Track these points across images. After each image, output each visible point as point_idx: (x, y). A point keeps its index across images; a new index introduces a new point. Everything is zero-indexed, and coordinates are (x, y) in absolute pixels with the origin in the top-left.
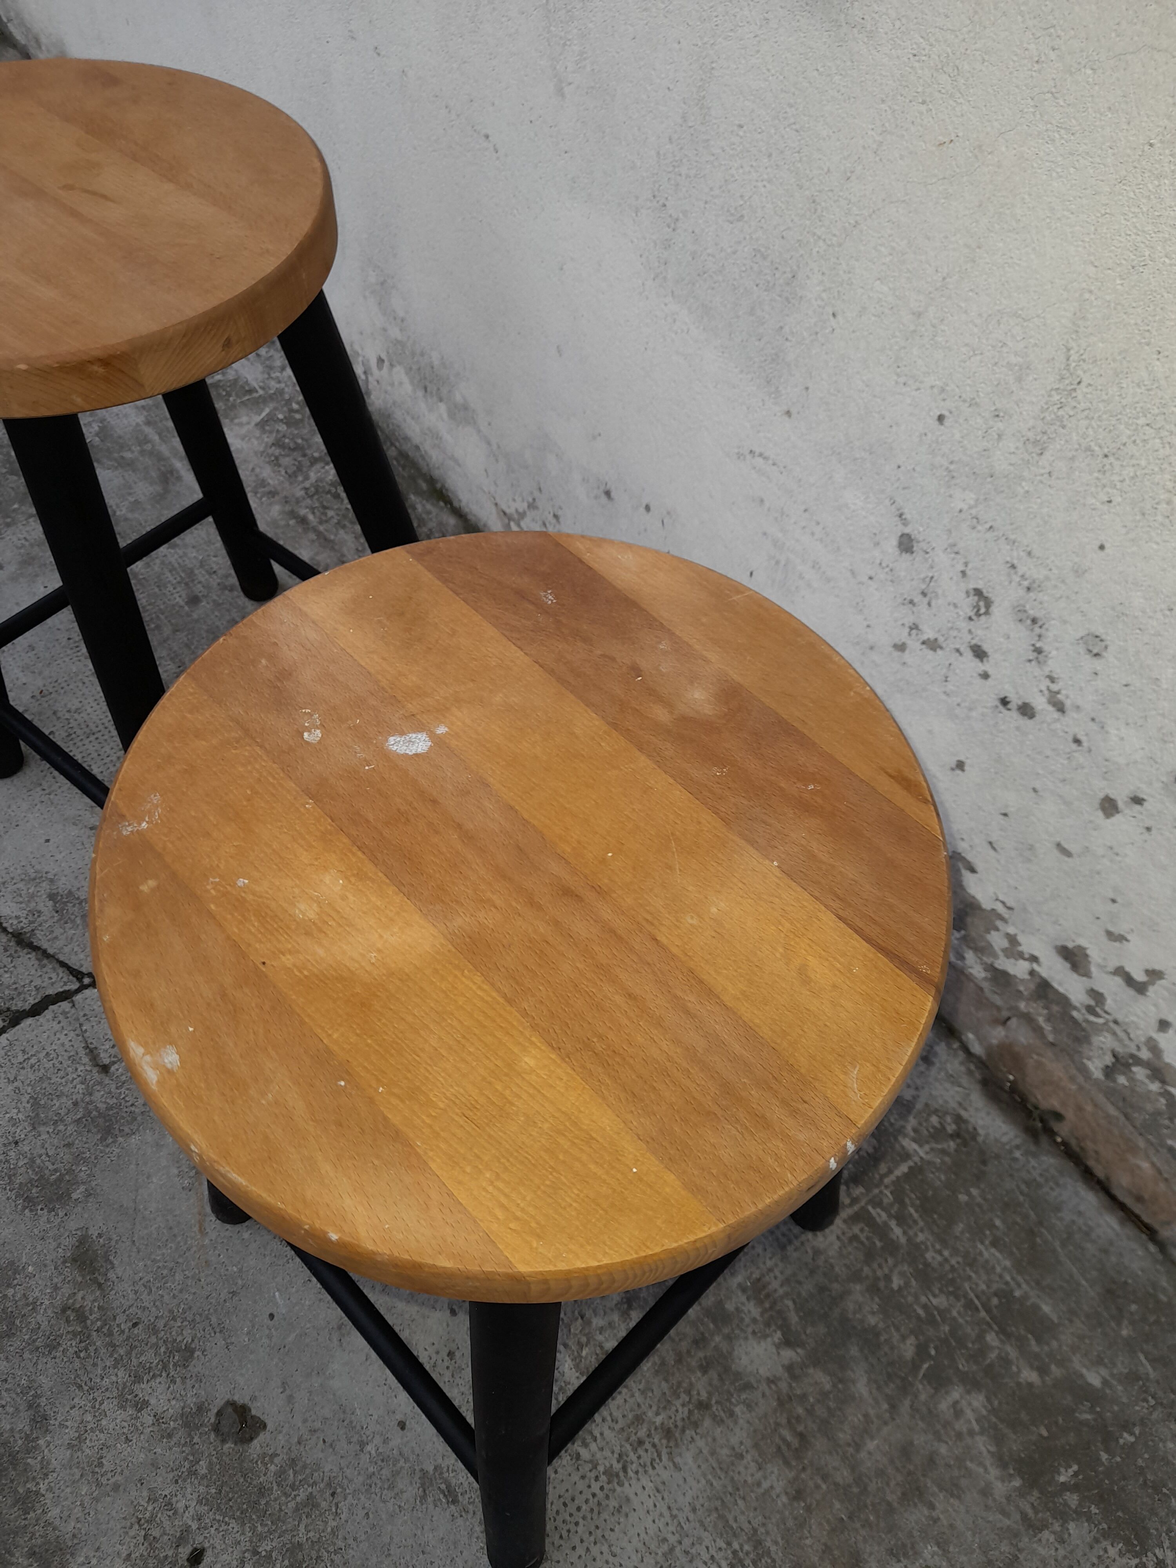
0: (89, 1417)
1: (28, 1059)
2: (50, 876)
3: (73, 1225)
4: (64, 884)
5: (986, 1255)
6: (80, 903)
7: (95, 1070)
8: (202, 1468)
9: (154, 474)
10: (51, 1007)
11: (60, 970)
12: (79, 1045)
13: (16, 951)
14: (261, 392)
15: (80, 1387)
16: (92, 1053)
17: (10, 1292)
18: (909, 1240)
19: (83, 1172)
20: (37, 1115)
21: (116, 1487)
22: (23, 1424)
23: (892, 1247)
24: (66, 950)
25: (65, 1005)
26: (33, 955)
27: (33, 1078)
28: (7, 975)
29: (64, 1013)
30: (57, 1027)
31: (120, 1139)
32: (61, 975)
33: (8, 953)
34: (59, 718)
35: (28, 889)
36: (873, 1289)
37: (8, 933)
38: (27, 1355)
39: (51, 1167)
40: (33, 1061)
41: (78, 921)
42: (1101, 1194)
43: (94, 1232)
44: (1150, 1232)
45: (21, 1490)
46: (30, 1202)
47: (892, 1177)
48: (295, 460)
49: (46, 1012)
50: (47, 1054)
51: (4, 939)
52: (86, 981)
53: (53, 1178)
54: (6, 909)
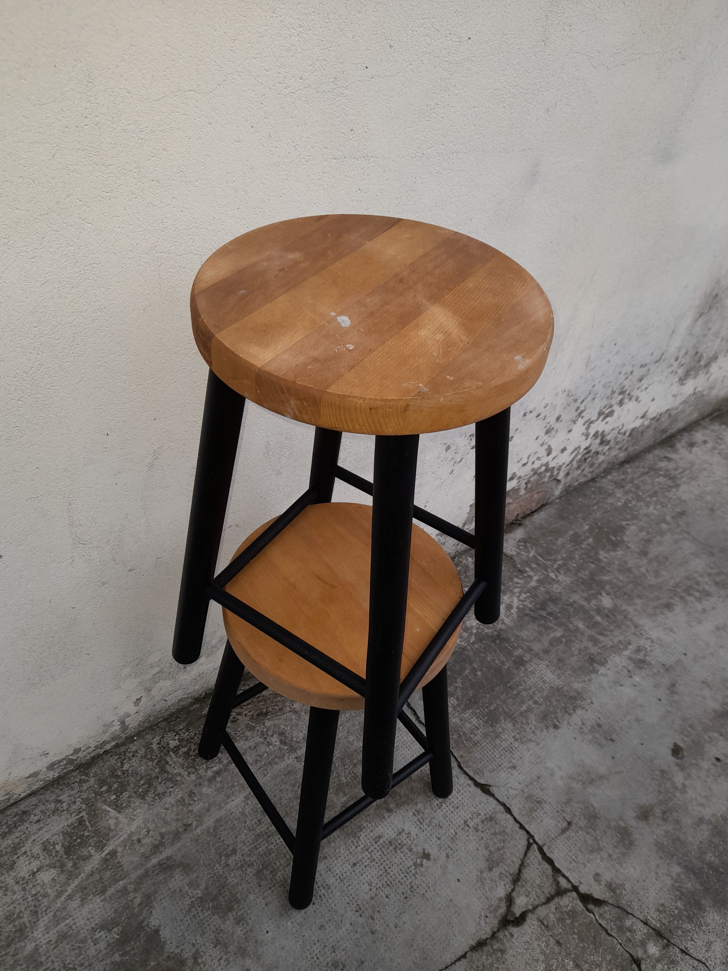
0: (694, 803)
1: (573, 860)
2: (479, 874)
3: (633, 823)
4: (483, 865)
5: (560, 543)
6: (492, 853)
7: (571, 828)
8: (694, 761)
9: (161, 877)
10: (548, 855)
11: (528, 855)
12: (562, 837)
13: (523, 881)
14: (84, 814)
15: (686, 808)
16: (564, 831)
17: (665, 843)
18: (561, 560)
19: (613, 824)
20: (596, 849)
21: (710, 789)
22: (704, 827)
23: (564, 565)
24: (517, 855)
25: (545, 849)
26: (523, 871)
27: (581, 855)
28: (536, 882)
29: (549, 848)
30: (556, 850)
31: (597, 811)
32: (531, 854)
33: (525, 885)
34: (376, 895)
35: (488, 884)
36: (578, 571)
38: (684, 831)
39: (615, 838)
40: (574, 857)
41: (502, 852)
42: (535, 513)
43: (634, 814)
44: (543, 506)
45: (723, 822)
46: (631, 843)
48: (160, 783)
49: (551, 857)
50: (570, 851)
51: (517, 889)
52: (531, 841)
53: (619, 836)
54: (501, 892)
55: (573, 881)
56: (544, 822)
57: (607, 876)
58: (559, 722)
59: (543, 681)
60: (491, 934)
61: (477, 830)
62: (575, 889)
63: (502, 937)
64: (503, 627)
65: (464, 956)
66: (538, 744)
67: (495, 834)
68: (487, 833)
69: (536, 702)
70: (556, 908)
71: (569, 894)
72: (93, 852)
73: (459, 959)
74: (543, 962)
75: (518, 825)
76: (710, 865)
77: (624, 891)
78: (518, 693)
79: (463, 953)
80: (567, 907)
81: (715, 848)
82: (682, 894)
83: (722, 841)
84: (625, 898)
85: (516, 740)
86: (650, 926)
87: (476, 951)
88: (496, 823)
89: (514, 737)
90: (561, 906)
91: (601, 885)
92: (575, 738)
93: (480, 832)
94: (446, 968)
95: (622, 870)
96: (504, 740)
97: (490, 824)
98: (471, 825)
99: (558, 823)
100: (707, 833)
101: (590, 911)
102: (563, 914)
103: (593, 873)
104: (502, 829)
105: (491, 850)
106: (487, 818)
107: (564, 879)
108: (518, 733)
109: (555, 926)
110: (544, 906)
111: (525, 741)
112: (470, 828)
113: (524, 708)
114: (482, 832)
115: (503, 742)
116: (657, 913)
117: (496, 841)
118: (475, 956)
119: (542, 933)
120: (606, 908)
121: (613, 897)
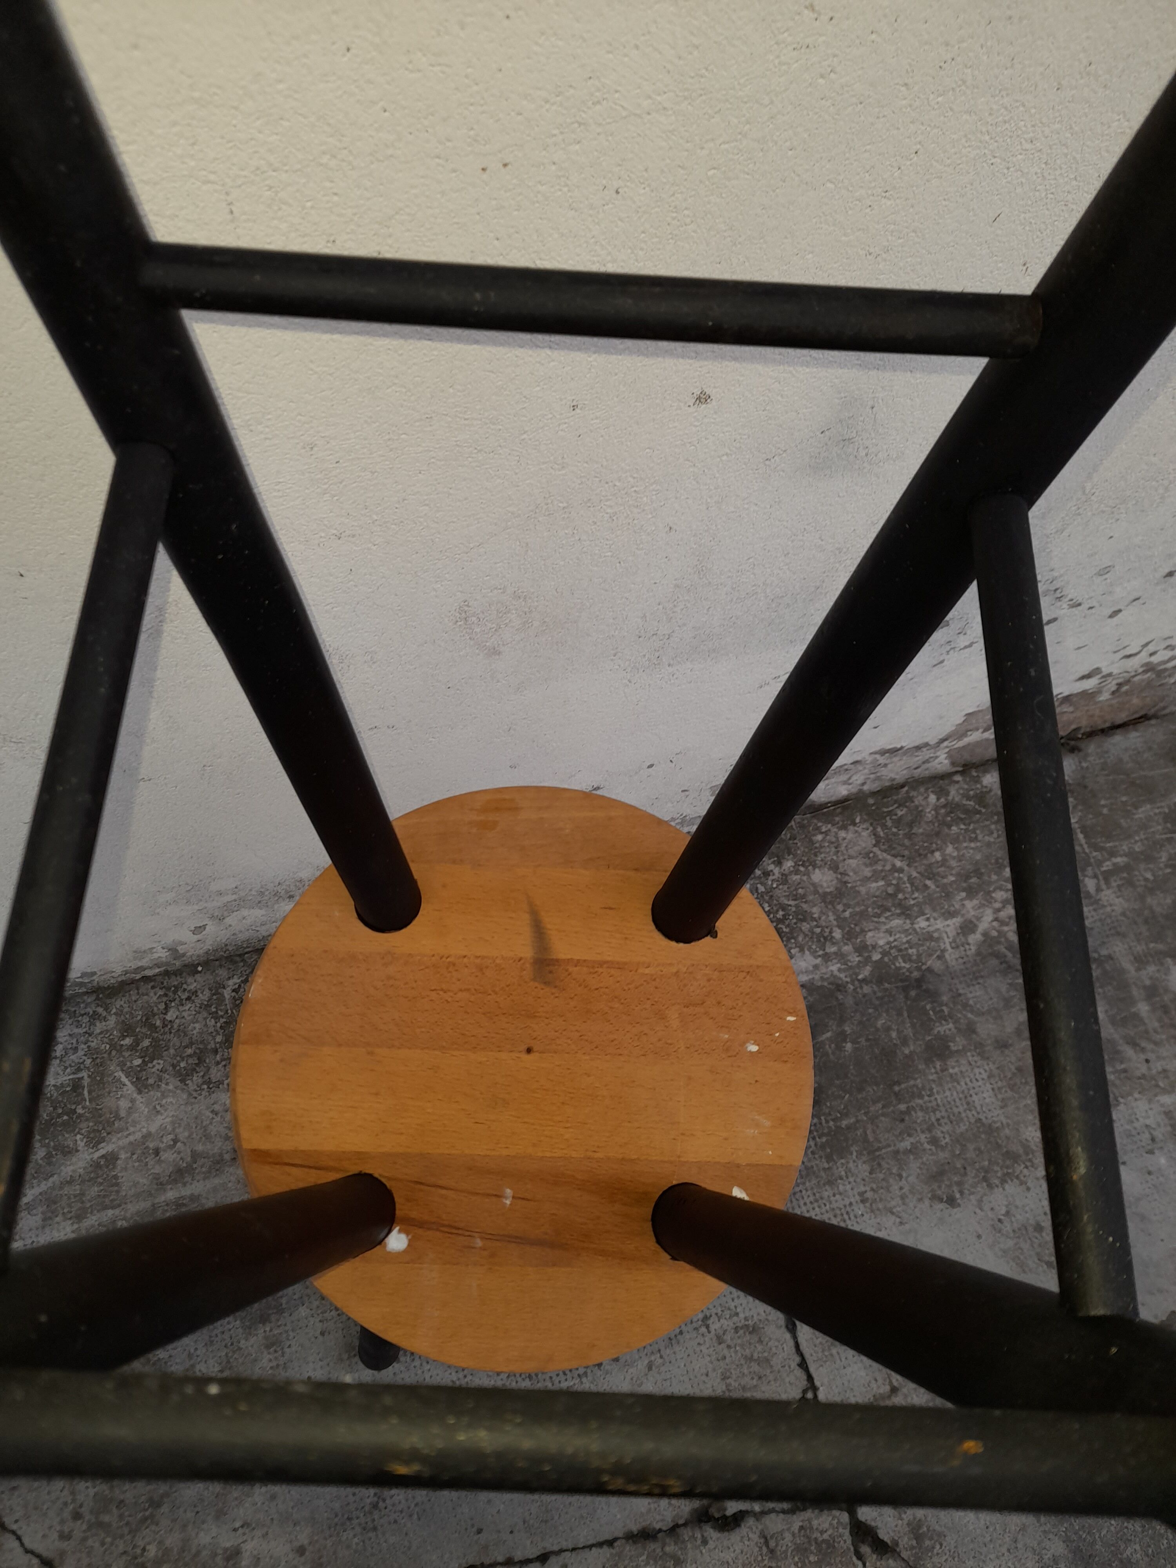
5: (1141, 816)
7: (893, 1398)
14: (84, 1074)
16: (877, 1399)
18: (1126, 855)
23: (1127, 868)
36: (1151, 891)
42: (1118, 731)
44: (1145, 718)
47: (1085, 846)
48: (218, 1063)
52: (810, 1395)
56: (849, 1370)
58: (961, 1193)
59: (968, 1104)
60: (671, 1525)
61: (720, 1340)
62: (851, 1508)
63: (687, 1539)
64: (937, 966)
65: (610, 1543)
66: (901, 1223)
67: (750, 1359)
68: (736, 1352)
69: (934, 1141)
70: (801, 1528)
71: (836, 1513)
72: (81, 1144)
73: (600, 1545)
75: (798, 1359)
77: (938, 1547)
78: (908, 1111)
79: (611, 1538)
80: (822, 1532)
84: (935, 1559)
85: (863, 1201)
87: (635, 1542)
88: (760, 1341)
89: (861, 1194)
90: (811, 1528)
91: (902, 1519)
92: (979, 1237)
93: (723, 1346)
94: (574, 1549)
96: (840, 1194)
97: (748, 1337)
98: (713, 1328)
99: (873, 1382)
101: (860, 1556)
102: (809, 1542)
104: (766, 1354)
105: (730, 1385)
106: (747, 1326)
108: (872, 1189)
109: (786, 1558)
110: (782, 1516)
111: (878, 1209)
112: (709, 1332)
113: (906, 1144)
114: (729, 1347)
115: (838, 1196)
117: (746, 1371)
118: (629, 1549)
119: (760, 1558)
120: (891, 1561)
121: (912, 1548)
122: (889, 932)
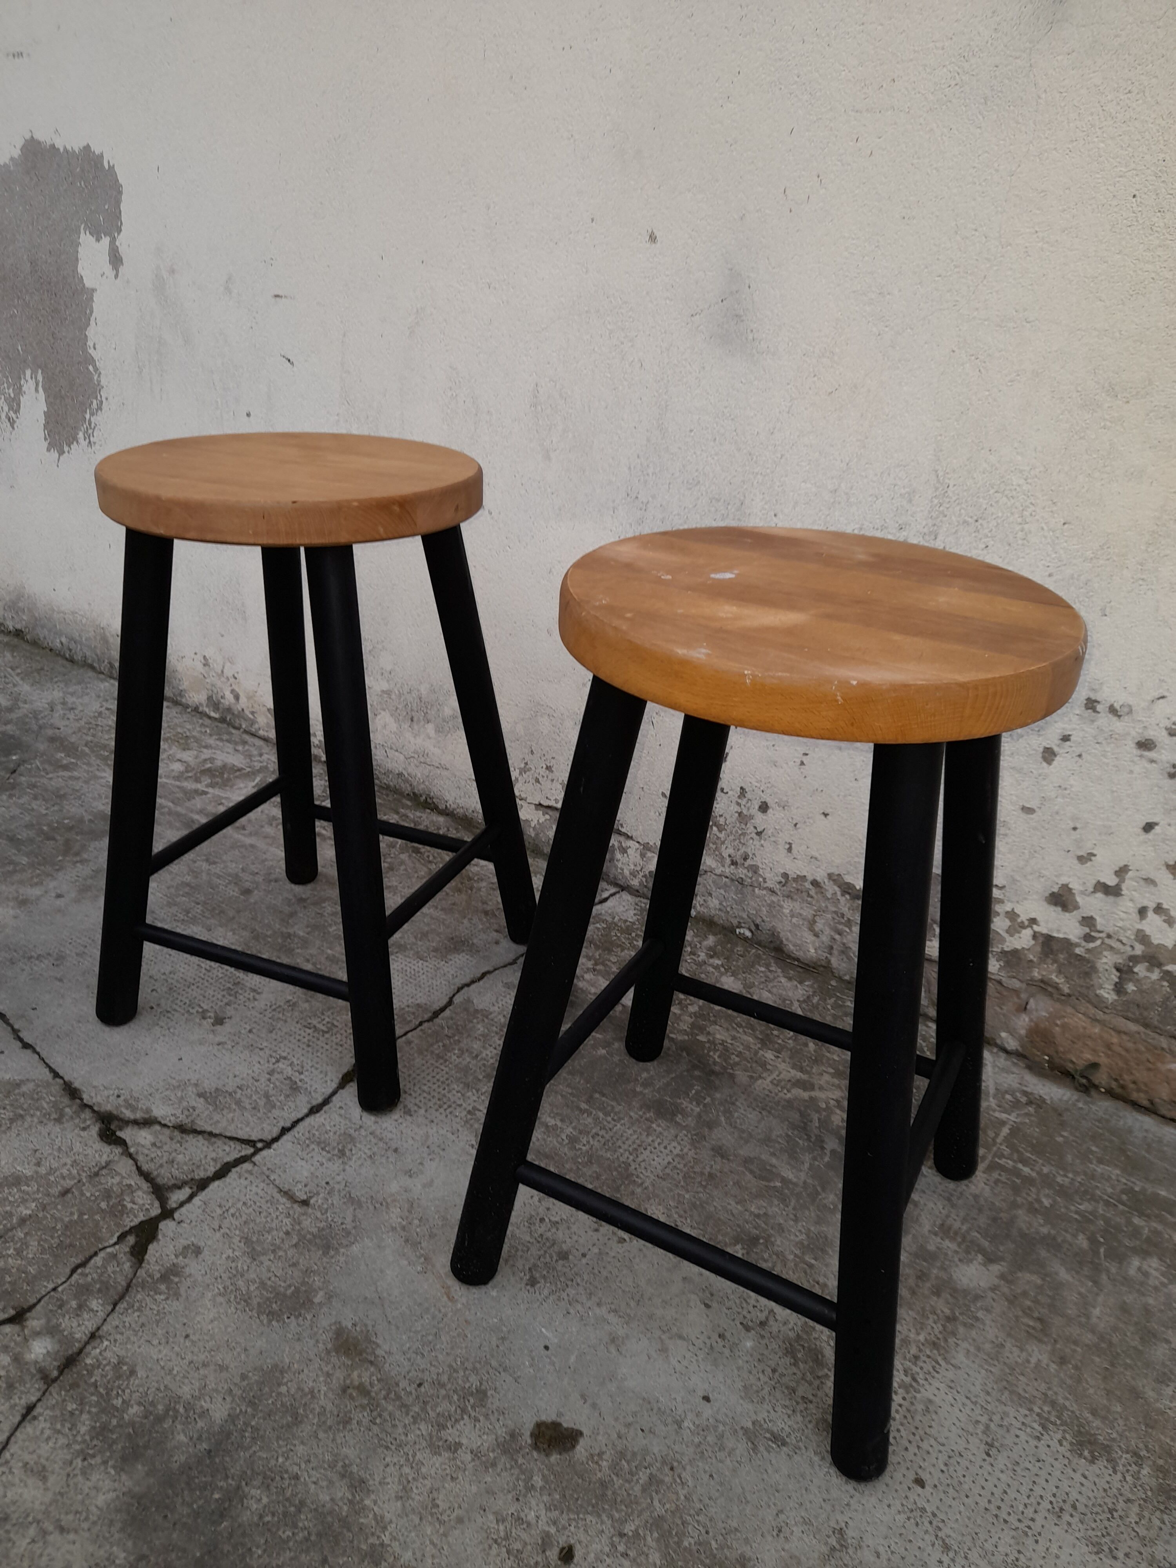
0: (406, 1470)
1: (227, 1210)
2: (193, 1082)
3: (324, 1322)
4: (208, 1085)
5: (1099, 1170)
6: (229, 1094)
7: (296, 1206)
8: (538, 1481)
10: (234, 1170)
11: (232, 1143)
12: (272, 1191)
13: (182, 1138)
15: (387, 1448)
16: (288, 1194)
17: (283, 1389)
18: (1039, 1174)
19: (317, 1281)
20: (254, 1249)
21: (460, 1520)
22: (342, 1491)
23: (1028, 1181)
24: (231, 1128)
25: (247, 1166)
26: (200, 1137)
27: (237, 1223)
28: (180, 1157)
29: (248, 1171)
30: (245, 1183)
31: (342, 1250)
32: (233, 1146)
33: (175, 1141)
35: (176, 1094)
36: (1032, 1210)
37: (168, 1127)
38: (321, 1435)
39: (283, 1284)
40: (232, 1211)
43: (347, 1324)
45: (364, 1547)
46: (273, 1315)
47: (1001, 1137)
49: (230, 1174)
50: (244, 1203)
51: (167, 1132)
52: (259, 1145)
53: (289, 1292)
54: (160, 1111)
55: (183, 1210)
56: (301, 1162)
57: (194, 1267)
59: (635, 1150)
60: (90, 1103)
62: (167, 1214)
64: (742, 1079)
65: (56, 1075)
67: (267, 1096)
69: (573, 1140)
70: (130, 1186)
71: (157, 1204)
73: (52, 1070)
74: (37, 1172)
75: (288, 1125)
76: (235, 1496)
77: (163, 1297)
78: (582, 1111)
80: (132, 1201)
81: (285, 1514)
82: (160, 1419)
83: (307, 1539)
84: (149, 1301)
85: (470, 1113)
86: (87, 1343)
87: (64, 1089)
88: (287, 1096)
89: (474, 1109)
90: (133, 1194)
91: (176, 1256)
93: (267, 1075)
95: (209, 1295)
96: (462, 1095)
97: (285, 1087)
98: (278, 1063)
99: (302, 1183)
100: (324, 1497)
101: (122, 1237)
102: (119, 1196)
103: (201, 1244)
104: (277, 1103)
105: (235, 1092)
106: (294, 1082)
107: (187, 1196)
109: (96, 1186)
110: (134, 1168)
111: (472, 1126)
112: (273, 1064)
114: (268, 1079)
116: (114, 1360)
117: (254, 1097)
118: (56, 1088)
119: (86, 1169)
120: (128, 1264)
121: (151, 1276)
122: (734, 1038)
